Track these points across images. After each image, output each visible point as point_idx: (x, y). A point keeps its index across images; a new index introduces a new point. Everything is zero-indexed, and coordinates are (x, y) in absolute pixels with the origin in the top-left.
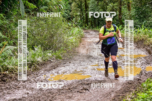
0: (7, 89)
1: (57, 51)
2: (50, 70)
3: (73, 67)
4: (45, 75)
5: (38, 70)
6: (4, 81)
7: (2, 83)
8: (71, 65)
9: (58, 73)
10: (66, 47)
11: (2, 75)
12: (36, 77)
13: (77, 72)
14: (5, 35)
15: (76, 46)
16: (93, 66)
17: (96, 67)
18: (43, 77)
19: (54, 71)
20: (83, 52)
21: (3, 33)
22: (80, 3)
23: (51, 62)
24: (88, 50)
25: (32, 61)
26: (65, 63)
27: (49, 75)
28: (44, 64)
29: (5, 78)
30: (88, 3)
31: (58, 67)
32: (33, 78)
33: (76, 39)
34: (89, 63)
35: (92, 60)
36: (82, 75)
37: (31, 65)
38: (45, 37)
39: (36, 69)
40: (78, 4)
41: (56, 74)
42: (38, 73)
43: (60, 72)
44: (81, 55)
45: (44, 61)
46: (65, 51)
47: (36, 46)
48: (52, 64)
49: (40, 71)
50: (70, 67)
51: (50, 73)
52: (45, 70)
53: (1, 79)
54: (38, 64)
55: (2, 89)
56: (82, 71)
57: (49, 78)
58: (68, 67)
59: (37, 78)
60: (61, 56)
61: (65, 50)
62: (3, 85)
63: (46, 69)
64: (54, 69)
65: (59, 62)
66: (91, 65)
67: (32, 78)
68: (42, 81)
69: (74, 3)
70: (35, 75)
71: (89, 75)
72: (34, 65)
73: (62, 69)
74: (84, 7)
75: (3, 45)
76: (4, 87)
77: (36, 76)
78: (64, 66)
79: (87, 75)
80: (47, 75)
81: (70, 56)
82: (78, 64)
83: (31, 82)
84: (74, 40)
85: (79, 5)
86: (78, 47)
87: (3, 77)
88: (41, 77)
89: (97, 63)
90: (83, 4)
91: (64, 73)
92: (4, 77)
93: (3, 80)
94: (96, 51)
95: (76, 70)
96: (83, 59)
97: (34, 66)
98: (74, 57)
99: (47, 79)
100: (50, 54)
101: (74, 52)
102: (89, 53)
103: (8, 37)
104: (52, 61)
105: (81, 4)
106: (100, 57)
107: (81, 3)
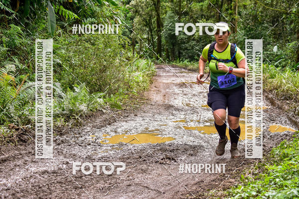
0: (30, 155)
1: (112, 95)
2: (102, 127)
3: (142, 122)
4: (93, 134)
5: (80, 125)
6: (24, 141)
7: (21, 145)
8: (139, 119)
9: (116, 132)
10: (128, 90)
11: (20, 131)
12: (77, 138)
13: (150, 131)
14: (24, 64)
15: (144, 89)
16: (177, 121)
17: (181, 125)
18: (90, 138)
19: (108, 129)
20: (157, 99)
21: (21, 60)
22: (148, 18)
23: (103, 113)
24: (165, 95)
25: (70, 110)
26: (127, 116)
27: (100, 134)
28: (90, 116)
29: (25, 137)
30: (163, 19)
31: (116, 121)
32: (73, 139)
33: (143, 76)
34: (168, 118)
35: (174, 112)
36: (159, 136)
37: (69, 117)
38: (92, 70)
39: (77, 124)
40: (144, 20)
41: (113, 134)
42: (80, 131)
43: (119, 130)
44: (153, 104)
45: (91, 110)
46: (127, 96)
47: (76, 85)
48: (104, 116)
49: (85, 127)
50: (136, 122)
51: (103, 131)
52: (94, 127)
53: (19, 138)
54: (81, 116)
55: (21, 154)
56: (158, 130)
57: (100, 140)
58: (132, 122)
59: (80, 139)
60: (119, 103)
61: (127, 94)
62: (22, 147)
63: (95, 124)
64: (109, 124)
65: (116, 114)
66: (173, 120)
67: (71, 139)
68: (90, 144)
69: (138, 17)
70: (76, 134)
71: (171, 136)
72: (74, 116)
73: (122, 126)
74: (155, 25)
75: (21, 80)
76: (24, 152)
77: (78, 135)
78: (126, 121)
79: (168, 136)
80: (96, 134)
81: (135, 104)
82: (150, 118)
83: (70, 145)
84: (141, 78)
85: (147, 21)
86: (148, 90)
87: (22, 134)
88: (87, 137)
89: (182, 117)
90: (154, 20)
91: (126, 132)
92: (24, 134)
93: (22, 140)
94: (180, 98)
95: (147, 129)
96: (158, 111)
97: (73, 119)
98: (143, 106)
99: (97, 140)
100: (101, 100)
101: (142, 99)
102: (167, 101)
103: (28, 67)
104: (104, 111)
105: (149, 20)
106: (187, 107)
107: (150, 18)
